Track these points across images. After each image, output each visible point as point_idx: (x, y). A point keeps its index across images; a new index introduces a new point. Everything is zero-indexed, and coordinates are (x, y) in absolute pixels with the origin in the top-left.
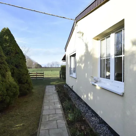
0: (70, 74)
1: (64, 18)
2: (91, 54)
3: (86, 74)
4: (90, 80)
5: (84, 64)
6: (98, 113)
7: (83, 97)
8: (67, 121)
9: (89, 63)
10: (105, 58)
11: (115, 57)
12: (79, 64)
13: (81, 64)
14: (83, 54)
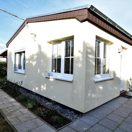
0: (15, 71)
1: (16, 16)
2: (45, 54)
3: (39, 70)
4: (43, 74)
5: (36, 62)
6: (51, 98)
7: (34, 90)
8: (29, 109)
9: (42, 61)
10: (57, 58)
11: (65, 57)
12: (29, 62)
13: (32, 61)
14: (35, 53)
